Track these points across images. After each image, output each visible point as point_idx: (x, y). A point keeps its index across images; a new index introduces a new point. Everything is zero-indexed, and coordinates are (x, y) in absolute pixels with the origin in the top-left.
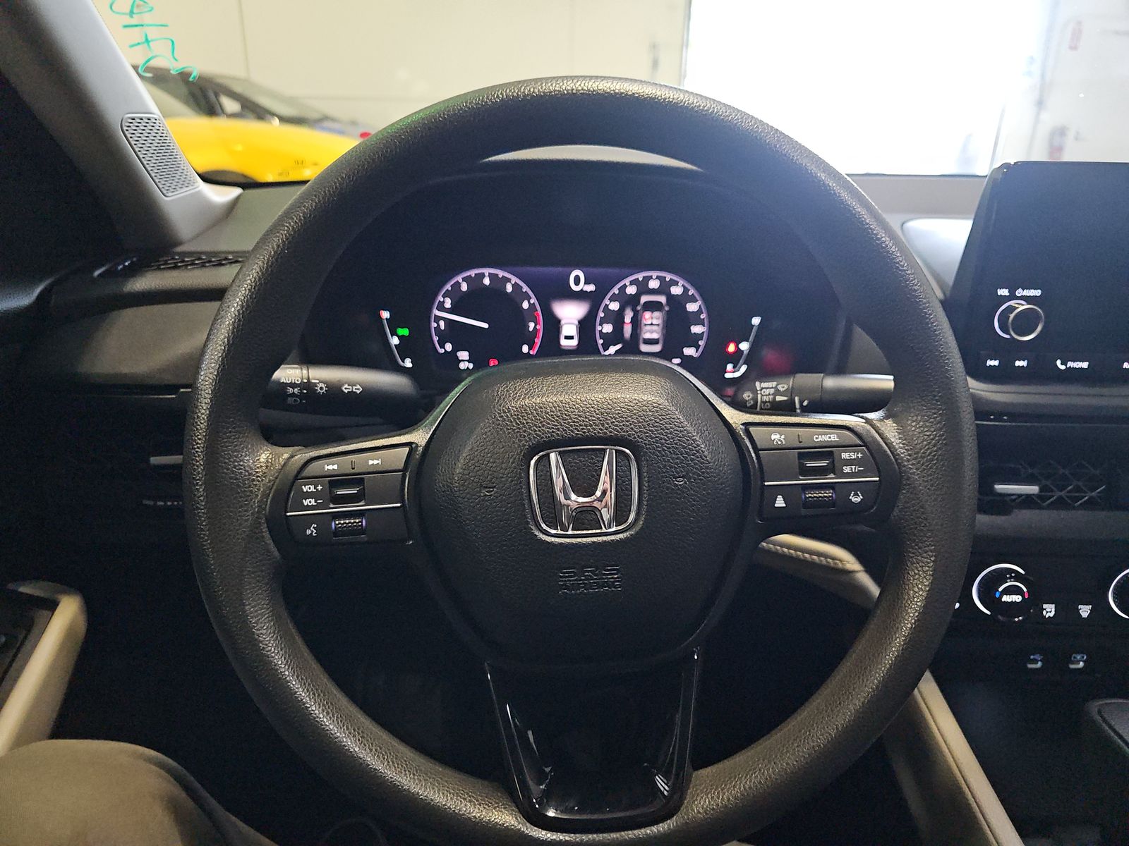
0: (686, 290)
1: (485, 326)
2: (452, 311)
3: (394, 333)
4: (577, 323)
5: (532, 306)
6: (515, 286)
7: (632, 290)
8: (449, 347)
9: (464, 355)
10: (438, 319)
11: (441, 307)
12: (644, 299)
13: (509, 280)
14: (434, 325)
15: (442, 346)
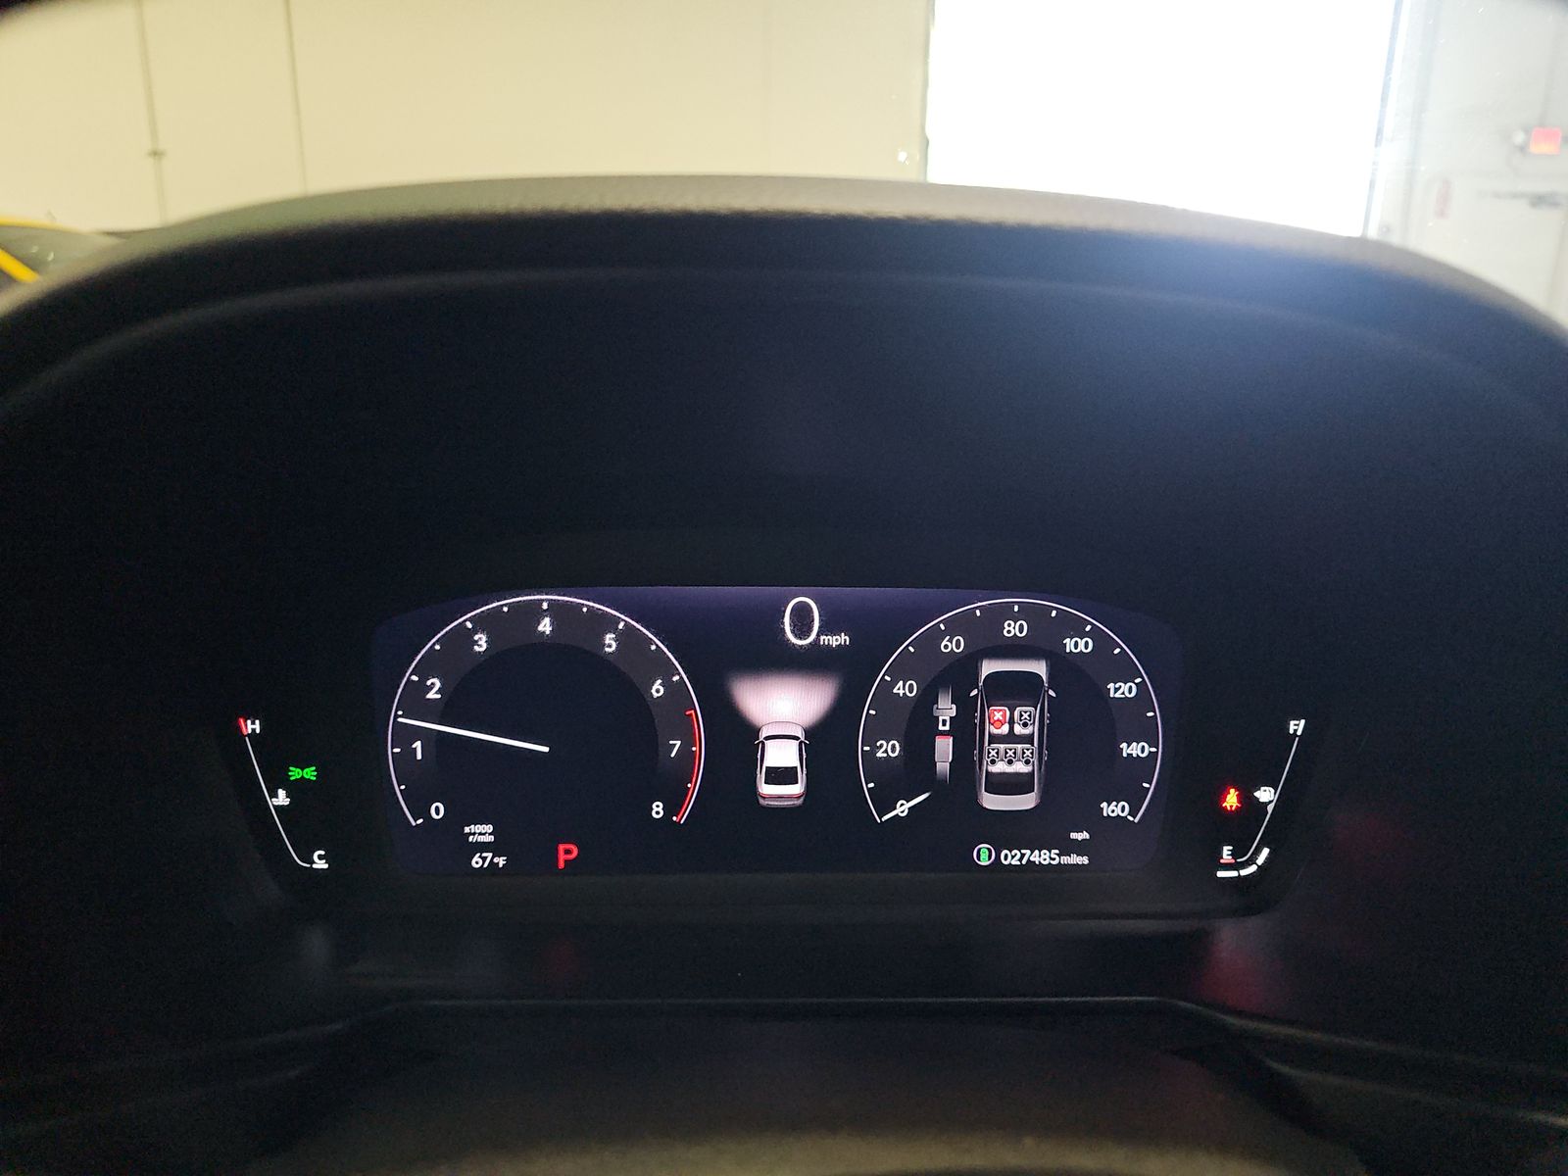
0: (1101, 641)
1: (546, 749)
2: (445, 712)
3: (277, 781)
4: (800, 734)
5: (674, 691)
6: (627, 637)
7: (952, 645)
8: (438, 811)
9: (482, 832)
10: (406, 735)
11: (416, 704)
12: (988, 668)
13: (611, 624)
14: (394, 750)
15: (423, 811)
